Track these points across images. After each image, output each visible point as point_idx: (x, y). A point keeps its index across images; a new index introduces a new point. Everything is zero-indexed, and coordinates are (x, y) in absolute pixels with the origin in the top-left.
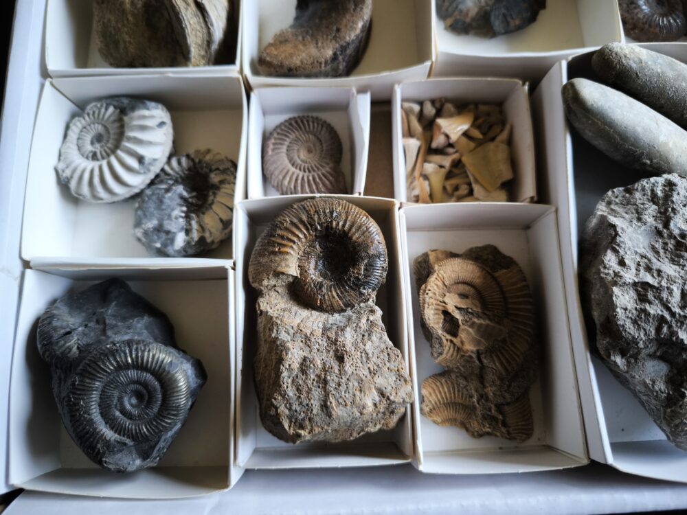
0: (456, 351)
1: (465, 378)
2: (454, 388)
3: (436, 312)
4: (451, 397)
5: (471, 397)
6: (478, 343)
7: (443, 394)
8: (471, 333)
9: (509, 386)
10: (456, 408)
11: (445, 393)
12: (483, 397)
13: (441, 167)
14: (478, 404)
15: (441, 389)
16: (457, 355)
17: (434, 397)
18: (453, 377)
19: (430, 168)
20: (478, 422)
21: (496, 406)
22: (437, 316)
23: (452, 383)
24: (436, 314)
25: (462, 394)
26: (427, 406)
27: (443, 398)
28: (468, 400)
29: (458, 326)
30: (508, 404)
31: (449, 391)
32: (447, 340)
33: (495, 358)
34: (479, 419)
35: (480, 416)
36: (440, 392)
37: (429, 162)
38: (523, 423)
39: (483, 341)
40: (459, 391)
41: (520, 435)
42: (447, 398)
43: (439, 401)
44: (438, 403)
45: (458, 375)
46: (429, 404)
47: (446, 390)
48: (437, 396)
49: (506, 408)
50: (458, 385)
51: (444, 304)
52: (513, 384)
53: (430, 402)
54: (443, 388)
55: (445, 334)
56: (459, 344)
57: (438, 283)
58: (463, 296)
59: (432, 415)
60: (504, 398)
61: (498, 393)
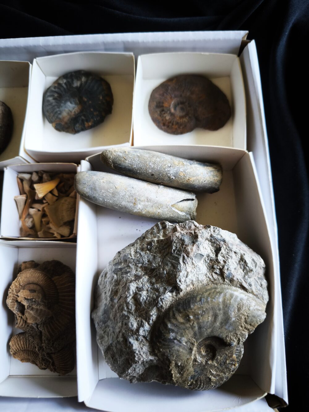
0: (24, 323)
1: (33, 337)
2: (26, 342)
3: (13, 301)
4: (24, 347)
5: (35, 348)
6: (35, 319)
7: (20, 345)
8: (31, 314)
9: (53, 344)
10: (29, 353)
11: (21, 345)
12: (41, 348)
13: (39, 210)
14: (39, 352)
15: (19, 343)
16: (25, 325)
17: (15, 347)
18: (27, 336)
19: (32, 211)
20: (40, 362)
21: (48, 354)
22: (13, 303)
23: (26, 340)
24: (13, 302)
25: (31, 346)
26: (11, 351)
27: (20, 347)
28: (34, 349)
29: (25, 309)
30: (54, 354)
31: (24, 344)
32: (19, 316)
33: (45, 327)
34: (40, 360)
35: (41, 359)
36: (18, 344)
37: (33, 208)
38: (63, 364)
39: (39, 318)
40: (29, 344)
41: (61, 371)
42: (22, 348)
43: (18, 349)
44: (18, 350)
45: (30, 335)
46: (12, 351)
47: (22, 343)
48: (16, 346)
49: (53, 356)
50: (29, 341)
51: (17, 297)
52: (55, 343)
53: (13, 349)
54: (20, 342)
55: (19, 313)
56: (25, 319)
57: (17, 284)
58: (32, 291)
59: (15, 356)
60: (51, 350)
61: (47, 347)
